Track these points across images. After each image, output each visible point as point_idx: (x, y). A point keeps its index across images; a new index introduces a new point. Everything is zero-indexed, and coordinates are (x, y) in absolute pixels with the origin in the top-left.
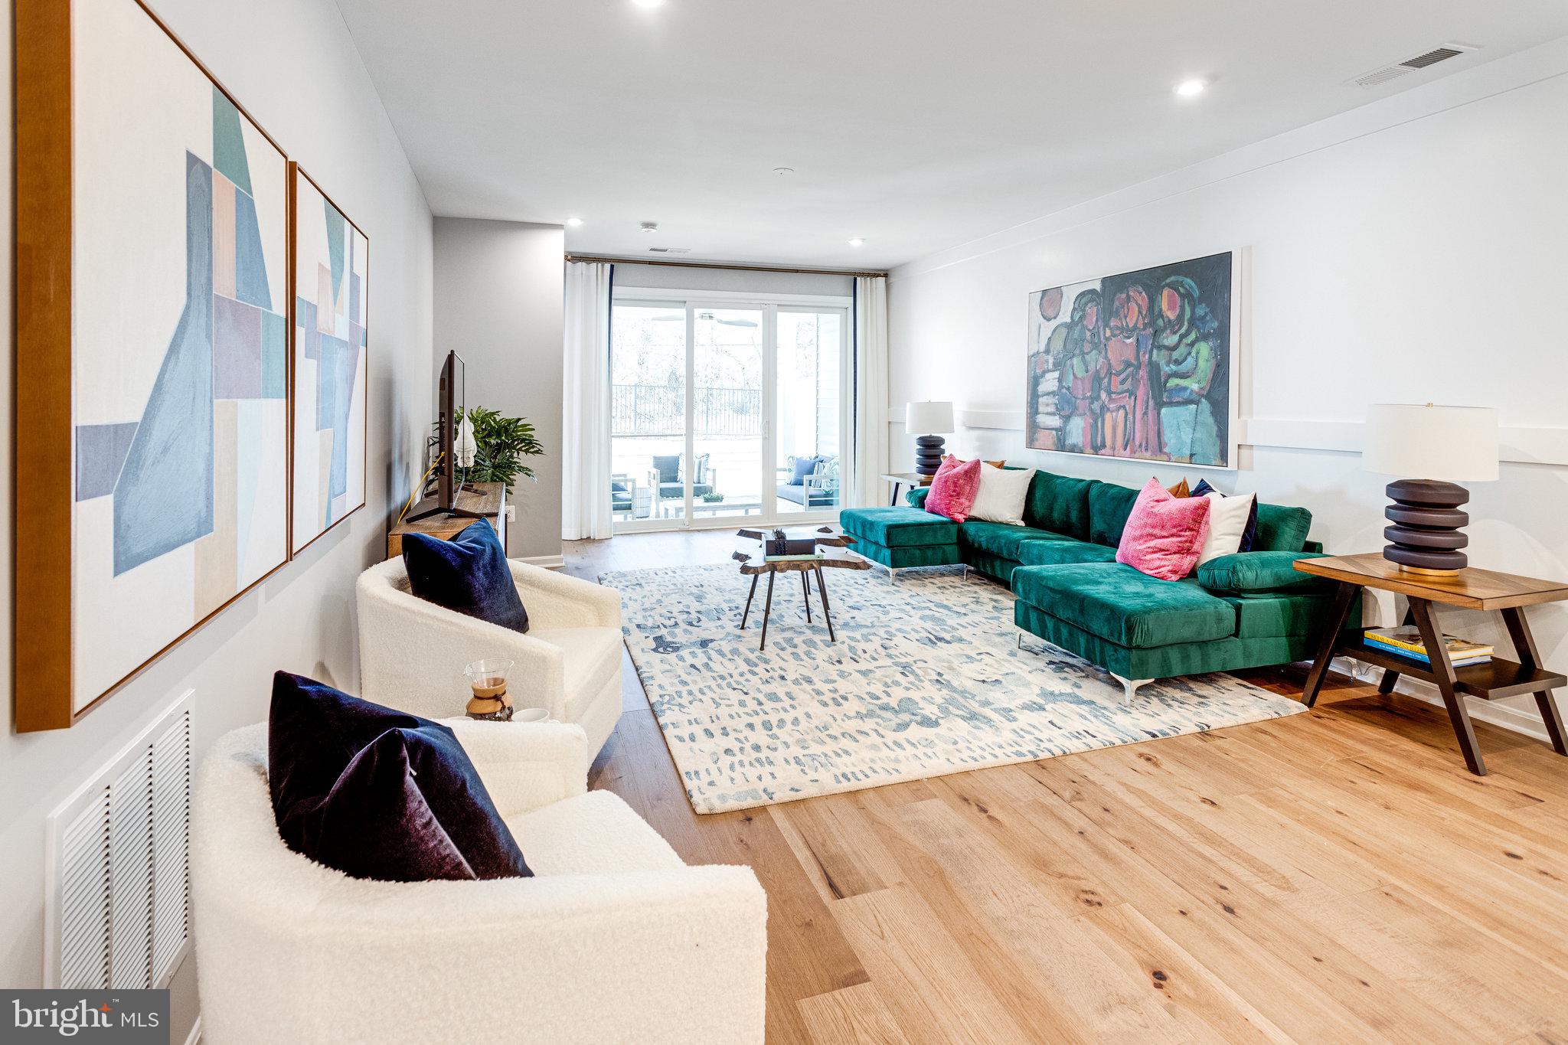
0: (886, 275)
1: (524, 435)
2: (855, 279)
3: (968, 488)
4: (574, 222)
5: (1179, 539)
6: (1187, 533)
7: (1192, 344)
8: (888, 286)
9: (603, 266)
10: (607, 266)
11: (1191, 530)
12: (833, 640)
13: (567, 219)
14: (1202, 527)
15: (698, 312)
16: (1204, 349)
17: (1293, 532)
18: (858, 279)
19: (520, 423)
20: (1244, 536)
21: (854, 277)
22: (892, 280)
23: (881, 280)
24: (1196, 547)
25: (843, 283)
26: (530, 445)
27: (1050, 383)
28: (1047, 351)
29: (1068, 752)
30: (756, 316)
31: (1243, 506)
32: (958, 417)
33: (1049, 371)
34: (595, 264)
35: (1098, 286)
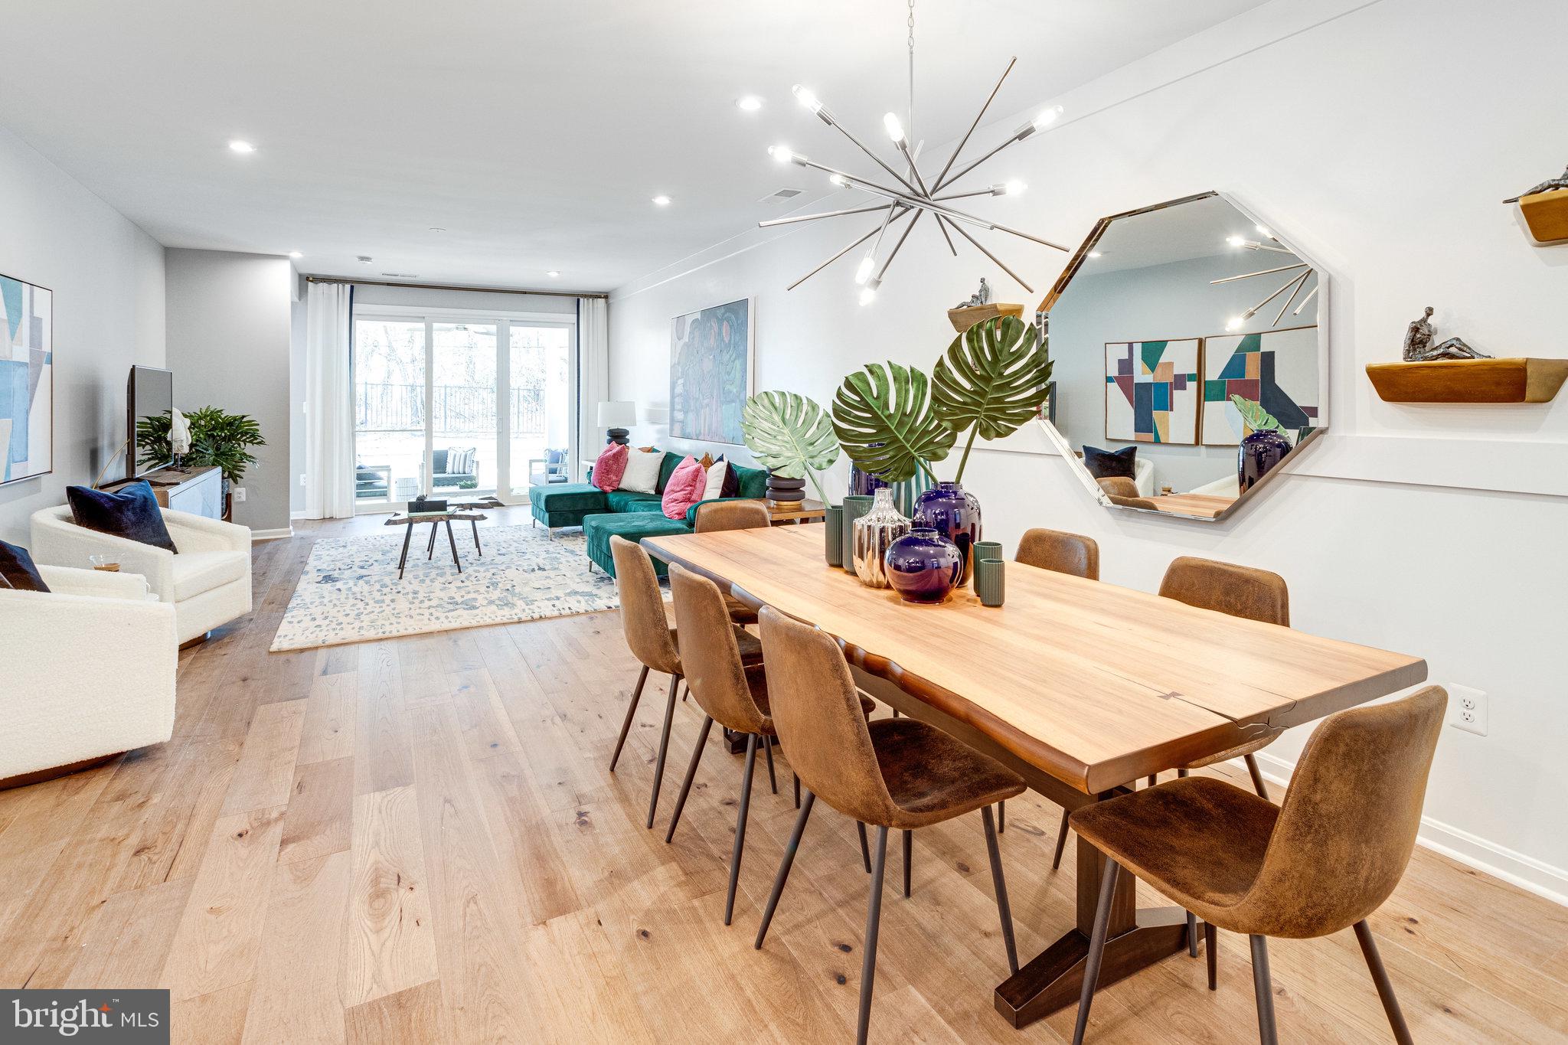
0: (606, 297)
1: (251, 429)
2: (578, 301)
3: (615, 467)
4: (296, 255)
5: (685, 492)
6: (689, 488)
7: (733, 361)
8: (608, 306)
9: (344, 286)
10: (348, 287)
11: (691, 486)
12: (460, 572)
13: (289, 252)
14: (698, 484)
15: (436, 325)
16: (738, 363)
17: (756, 486)
18: (581, 300)
19: (245, 420)
20: (723, 489)
21: (578, 298)
22: (611, 301)
23: (602, 301)
24: (694, 497)
25: (570, 303)
26: (254, 437)
27: (679, 390)
28: (679, 363)
29: (543, 617)
30: (493, 328)
31: (721, 469)
32: (640, 414)
33: (679, 378)
34: (336, 285)
35: (698, 316)
